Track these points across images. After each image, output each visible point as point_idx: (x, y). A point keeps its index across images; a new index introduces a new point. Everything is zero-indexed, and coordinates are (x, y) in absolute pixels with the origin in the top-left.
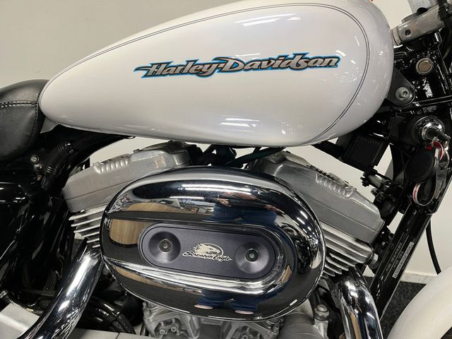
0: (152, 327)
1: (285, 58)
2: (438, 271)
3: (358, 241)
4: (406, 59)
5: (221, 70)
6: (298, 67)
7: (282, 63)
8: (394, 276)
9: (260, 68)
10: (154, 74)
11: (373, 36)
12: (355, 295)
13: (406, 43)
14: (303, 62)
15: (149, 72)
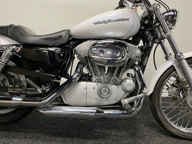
0: (94, 81)
1: (120, 19)
2: (156, 69)
3: (137, 56)
4: (143, 21)
5: (109, 22)
6: (123, 21)
7: (120, 20)
8: (145, 65)
9: (116, 21)
10: (97, 24)
11: (135, 16)
12: (138, 70)
13: (143, 19)
14: (124, 20)
15: (96, 23)
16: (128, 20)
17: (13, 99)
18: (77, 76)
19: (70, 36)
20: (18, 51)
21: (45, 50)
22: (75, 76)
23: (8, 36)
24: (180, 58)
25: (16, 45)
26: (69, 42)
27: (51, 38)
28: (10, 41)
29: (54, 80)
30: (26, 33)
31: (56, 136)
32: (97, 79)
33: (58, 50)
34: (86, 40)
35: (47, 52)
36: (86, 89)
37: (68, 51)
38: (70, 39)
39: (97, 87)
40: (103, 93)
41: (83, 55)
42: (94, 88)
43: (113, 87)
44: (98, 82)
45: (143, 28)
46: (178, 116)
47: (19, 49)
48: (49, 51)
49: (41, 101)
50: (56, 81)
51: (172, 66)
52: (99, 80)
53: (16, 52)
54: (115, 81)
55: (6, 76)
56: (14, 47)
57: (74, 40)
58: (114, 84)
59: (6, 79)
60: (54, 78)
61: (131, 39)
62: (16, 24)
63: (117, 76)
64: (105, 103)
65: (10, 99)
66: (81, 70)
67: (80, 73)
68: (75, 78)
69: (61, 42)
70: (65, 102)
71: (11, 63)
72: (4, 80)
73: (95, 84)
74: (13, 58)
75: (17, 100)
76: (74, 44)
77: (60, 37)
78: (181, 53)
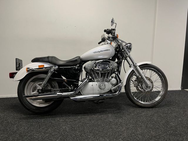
1: (106, 50)
2: (126, 73)
3: (115, 67)
5: (101, 52)
9: (104, 51)
11: (112, 48)
12: (117, 73)
13: (116, 48)
15: (94, 53)
16: (109, 50)
19: (81, 59)
23: (49, 62)
24: (136, 66)
32: (97, 81)
34: (88, 61)
36: (92, 85)
38: (81, 61)
40: (101, 86)
42: (97, 85)
43: (106, 83)
45: (116, 53)
51: (133, 70)
54: (106, 80)
60: (75, 82)
61: (111, 58)
63: (107, 78)
64: (103, 92)
69: (77, 63)
70: (82, 94)
73: (97, 83)
75: (60, 94)
77: (76, 60)
78: (136, 63)
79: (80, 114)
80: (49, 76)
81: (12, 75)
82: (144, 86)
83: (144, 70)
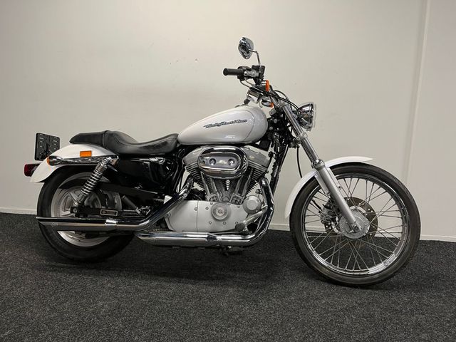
0: (208, 199)
3: (263, 166)
5: (223, 125)
6: (239, 123)
7: (235, 122)
8: (275, 176)
15: (207, 127)
17: (107, 221)
18: (185, 192)
19: (178, 142)
20: (113, 163)
21: (146, 161)
22: (182, 193)
23: (102, 146)
25: (112, 156)
26: (176, 150)
27: (153, 146)
28: (104, 152)
29: (157, 199)
30: (123, 140)
31: (158, 275)
32: (213, 197)
33: (162, 161)
34: (199, 146)
35: (148, 163)
36: (196, 209)
37: (175, 162)
38: (178, 145)
39: (210, 207)
40: (218, 214)
41: (194, 165)
42: (207, 208)
43: (233, 207)
44: (214, 201)
45: (271, 128)
46: (332, 250)
47: (115, 160)
48: (151, 162)
49: (138, 224)
50: (159, 200)
51: (314, 178)
52: (215, 198)
53: (111, 165)
54: (235, 199)
55: (97, 194)
56: (110, 158)
57: (182, 146)
58: (235, 203)
59: (98, 199)
60: (156, 196)
61: (258, 143)
62: (112, 129)
63: (239, 192)
64: (222, 228)
65: (104, 222)
66: (191, 185)
67: (189, 188)
68: (182, 195)
69: (165, 150)
70: (170, 228)
71: (105, 179)
72: (96, 200)
73: (209, 203)
74: (107, 172)
75: (111, 222)
76: (183, 152)
77: (165, 143)
78: (320, 160)
79: (164, 276)
80: (96, 177)
81: (29, 170)
82: (342, 223)
83: (348, 180)
